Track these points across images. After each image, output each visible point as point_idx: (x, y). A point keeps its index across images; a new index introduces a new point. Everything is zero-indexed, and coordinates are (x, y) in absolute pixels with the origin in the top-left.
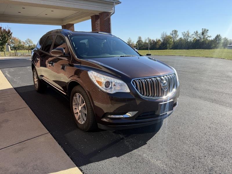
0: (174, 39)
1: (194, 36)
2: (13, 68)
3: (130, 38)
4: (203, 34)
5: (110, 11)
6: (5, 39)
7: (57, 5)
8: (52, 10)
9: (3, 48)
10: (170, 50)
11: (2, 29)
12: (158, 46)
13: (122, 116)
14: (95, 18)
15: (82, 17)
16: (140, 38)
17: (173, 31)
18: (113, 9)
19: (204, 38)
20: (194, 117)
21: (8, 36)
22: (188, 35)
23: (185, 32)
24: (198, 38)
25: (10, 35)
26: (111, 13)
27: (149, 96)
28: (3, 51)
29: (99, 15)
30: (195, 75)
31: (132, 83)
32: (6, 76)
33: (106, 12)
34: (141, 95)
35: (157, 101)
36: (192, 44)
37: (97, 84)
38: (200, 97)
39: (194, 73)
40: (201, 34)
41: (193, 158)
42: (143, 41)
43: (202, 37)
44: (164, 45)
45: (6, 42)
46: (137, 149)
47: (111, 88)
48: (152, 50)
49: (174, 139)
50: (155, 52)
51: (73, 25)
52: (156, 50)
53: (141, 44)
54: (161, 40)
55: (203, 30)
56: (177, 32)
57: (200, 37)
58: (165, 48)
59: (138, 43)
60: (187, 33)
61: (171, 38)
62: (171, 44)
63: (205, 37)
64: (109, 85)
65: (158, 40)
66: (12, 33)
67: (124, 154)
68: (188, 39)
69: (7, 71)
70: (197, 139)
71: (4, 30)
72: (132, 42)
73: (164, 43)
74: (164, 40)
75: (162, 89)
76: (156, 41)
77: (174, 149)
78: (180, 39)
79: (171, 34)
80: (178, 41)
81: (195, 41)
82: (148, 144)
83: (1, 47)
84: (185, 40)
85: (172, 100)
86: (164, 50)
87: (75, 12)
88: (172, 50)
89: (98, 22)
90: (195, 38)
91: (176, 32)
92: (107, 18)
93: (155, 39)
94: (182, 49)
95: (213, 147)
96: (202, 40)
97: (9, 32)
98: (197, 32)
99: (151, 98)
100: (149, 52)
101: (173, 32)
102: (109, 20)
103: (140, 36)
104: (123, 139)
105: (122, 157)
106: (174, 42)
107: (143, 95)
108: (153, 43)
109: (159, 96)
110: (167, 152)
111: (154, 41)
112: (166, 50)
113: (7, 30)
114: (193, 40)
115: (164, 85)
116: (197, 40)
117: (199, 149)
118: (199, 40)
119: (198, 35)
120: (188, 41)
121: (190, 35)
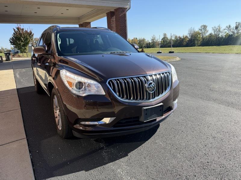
0: (203, 35)
1: (226, 31)
2: (26, 69)
3: (154, 35)
4: (237, 28)
5: (126, 6)
6: (27, 40)
7: (68, 3)
8: (68, 8)
9: (25, 49)
10: (198, 47)
11: (24, 30)
12: (185, 43)
13: (96, 123)
14: (111, 15)
15: (97, 15)
16: (165, 35)
17: (202, 26)
18: (129, 4)
19: (237, 33)
20: (199, 124)
21: (30, 37)
22: (219, 31)
23: (216, 27)
24: (231, 33)
25: (32, 36)
26: (127, 8)
27: (130, 99)
28: (25, 52)
29: (114, 11)
30: (217, 73)
31: (107, 83)
32: (15, 77)
33: (121, 8)
34: (119, 98)
35: (140, 105)
36: (224, 39)
37: (67, 85)
38: (215, 100)
39: (217, 71)
40: (235, 28)
41: (178, 177)
42: (169, 38)
43: (236, 32)
44: (192, 42)
45: (28, 43)
46: (113, 162)
47: (85, 90)
48: (178, 47)
49: (163, 151)
50: (182, 49)
51: (90, 23)
52: (182, 47)
53: (166, 41)
54: (188, 36)
55: (237, 24)
56: (207, 27)
57: (233, 32)
58: (193, 45)
59: (162, 41)
60: (218, 28)
61: (199, 34)
62: (200, 40)
63: (239, 32)
64: (83, 86)
65: (185, 36)
66: (33, 34)
67: (95, 168)
68: (219, 35)
69: (18, 72)
70: (192, 152)
71: (26, 31)
72: (156, 39)
73: (192, 39)
74: (192, 36)
75: (147, 91)
76: (182, 37)
77: (158, 163)
78: (211, 34)
79: (199, 30)
80: (208, 37)
81: (227, 37)
82: (129, 156)
83: (24, 48)
84: (216, 35)
85: (161, 104)
86: (192, 47)
87: (91, 9)
88: (201, 47)
89: (114, 19)
90: (228, 33)
91: (205, 27)
92: (122, 14)
93: (182, 36)
94: (212, 46)
95: (210, 164)
96: (236, 35)
97: (31, 33)
98: (229, 26)
99: (134, 101)
100: (172, 49)
101: (202, 28)
102: (125, 16)
103: (165, 33)
104: (103, 148)
105: (92, 171)
106: (203, 39)
107: (123, 98)
108: (179, 40)
109: (143, 99)
110: (148, 167)
111: (180, 38)
112: (193, 47)
113: (29, 31)
114: (226, 36)
115: (149, 86)
116: (230, 35)
117: (191, 166)
118: (232, 35)
119: (231, 30)
120: (219, 37)
121: (221, 30)
